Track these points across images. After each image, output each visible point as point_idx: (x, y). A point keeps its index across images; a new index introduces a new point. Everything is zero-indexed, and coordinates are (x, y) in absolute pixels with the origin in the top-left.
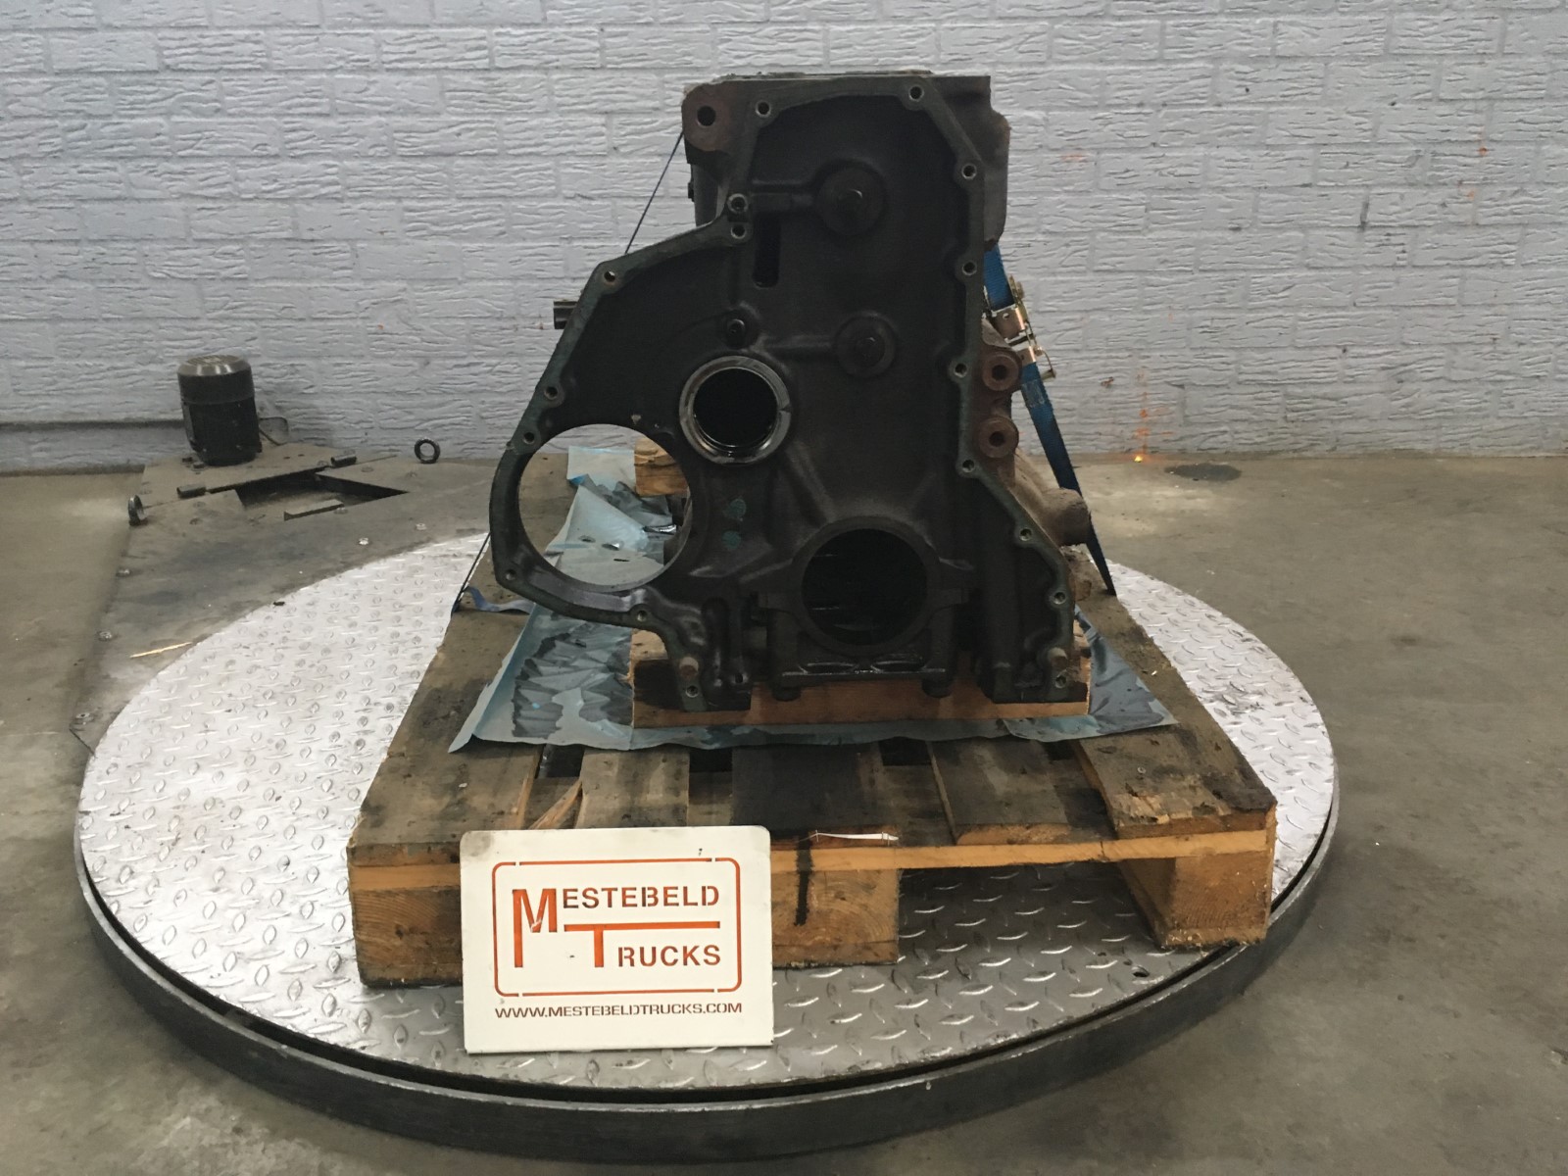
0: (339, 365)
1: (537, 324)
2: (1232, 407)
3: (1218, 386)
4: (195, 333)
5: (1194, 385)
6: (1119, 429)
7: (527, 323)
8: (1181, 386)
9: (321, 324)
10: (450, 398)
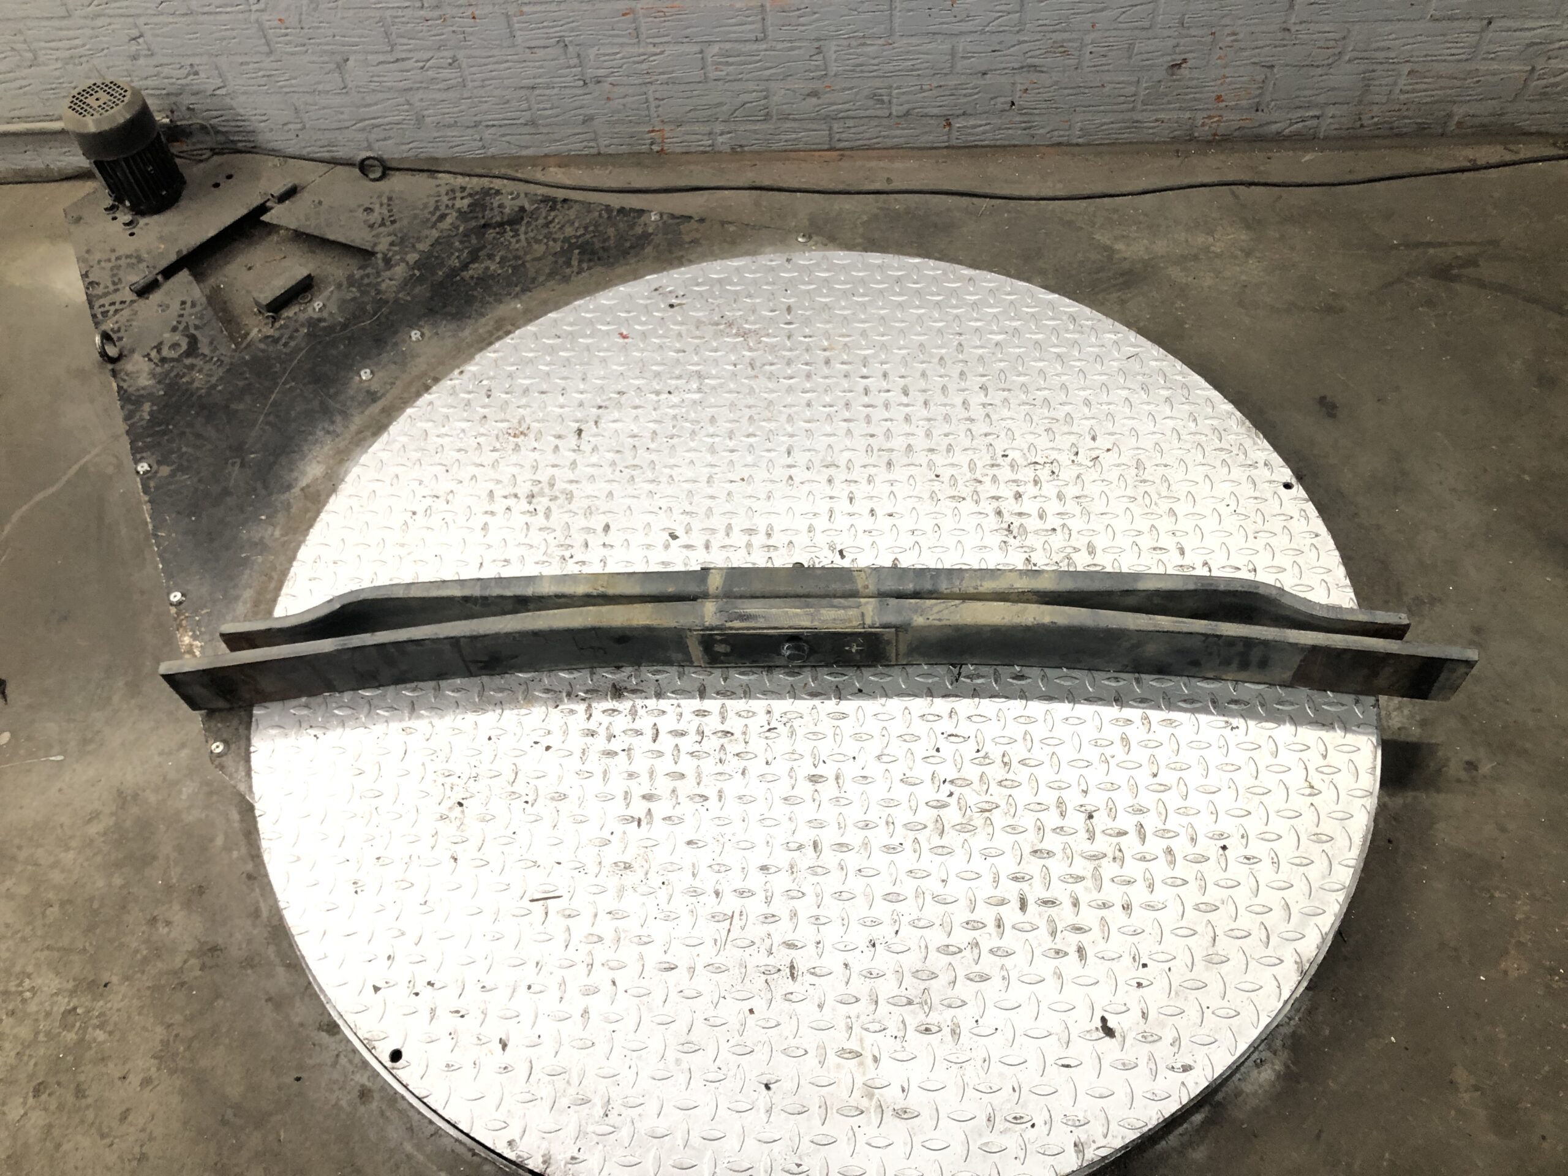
0: (247, 63)
1: (469, 13)
2: (1333, 89)
3: (1318, 66)
4: (71, 33)
5: (1287, 65)
6: (1188, 115)
7: (455, 11)
8: (1273, 66)
9: (212, 17)
10: (381, 96)
